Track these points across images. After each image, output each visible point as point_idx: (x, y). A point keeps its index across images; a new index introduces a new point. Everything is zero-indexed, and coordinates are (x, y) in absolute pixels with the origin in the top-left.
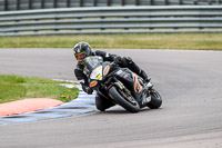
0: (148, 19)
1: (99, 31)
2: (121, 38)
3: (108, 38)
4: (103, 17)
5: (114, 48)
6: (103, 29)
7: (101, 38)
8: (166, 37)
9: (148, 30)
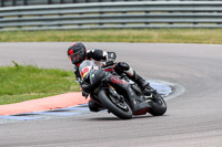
0: (191, 14)
1: (143, 25)
2: (165, 33)
3: (152, 33)
4: (147, 12)
5: (159, 42)
6: (147, 23)
7: (145, 32)
8: (209, 32)
9: (192, 25)
